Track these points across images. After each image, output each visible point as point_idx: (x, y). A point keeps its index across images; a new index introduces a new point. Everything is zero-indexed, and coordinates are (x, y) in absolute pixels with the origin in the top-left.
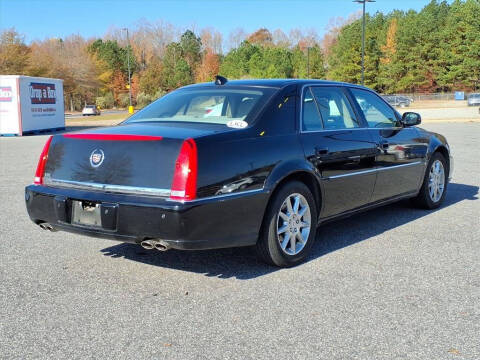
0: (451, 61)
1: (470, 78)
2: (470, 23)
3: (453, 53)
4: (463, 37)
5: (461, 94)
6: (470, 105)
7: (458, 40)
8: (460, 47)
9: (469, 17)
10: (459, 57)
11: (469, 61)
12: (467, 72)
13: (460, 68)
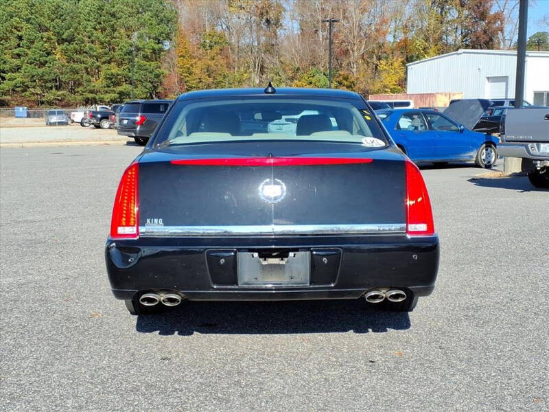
0: (7, 67)
1: (32, 90)
2: (28, 20)
3: (7, 57)
4: (20, 38)
5: (21, 110)
6: (51, 124)
7: (14, 42)
8: (17, 51)
9: (24, 13)
10: (16, 62)
11: (28, 69)
12: (28, 82)
13: (19, 77)
